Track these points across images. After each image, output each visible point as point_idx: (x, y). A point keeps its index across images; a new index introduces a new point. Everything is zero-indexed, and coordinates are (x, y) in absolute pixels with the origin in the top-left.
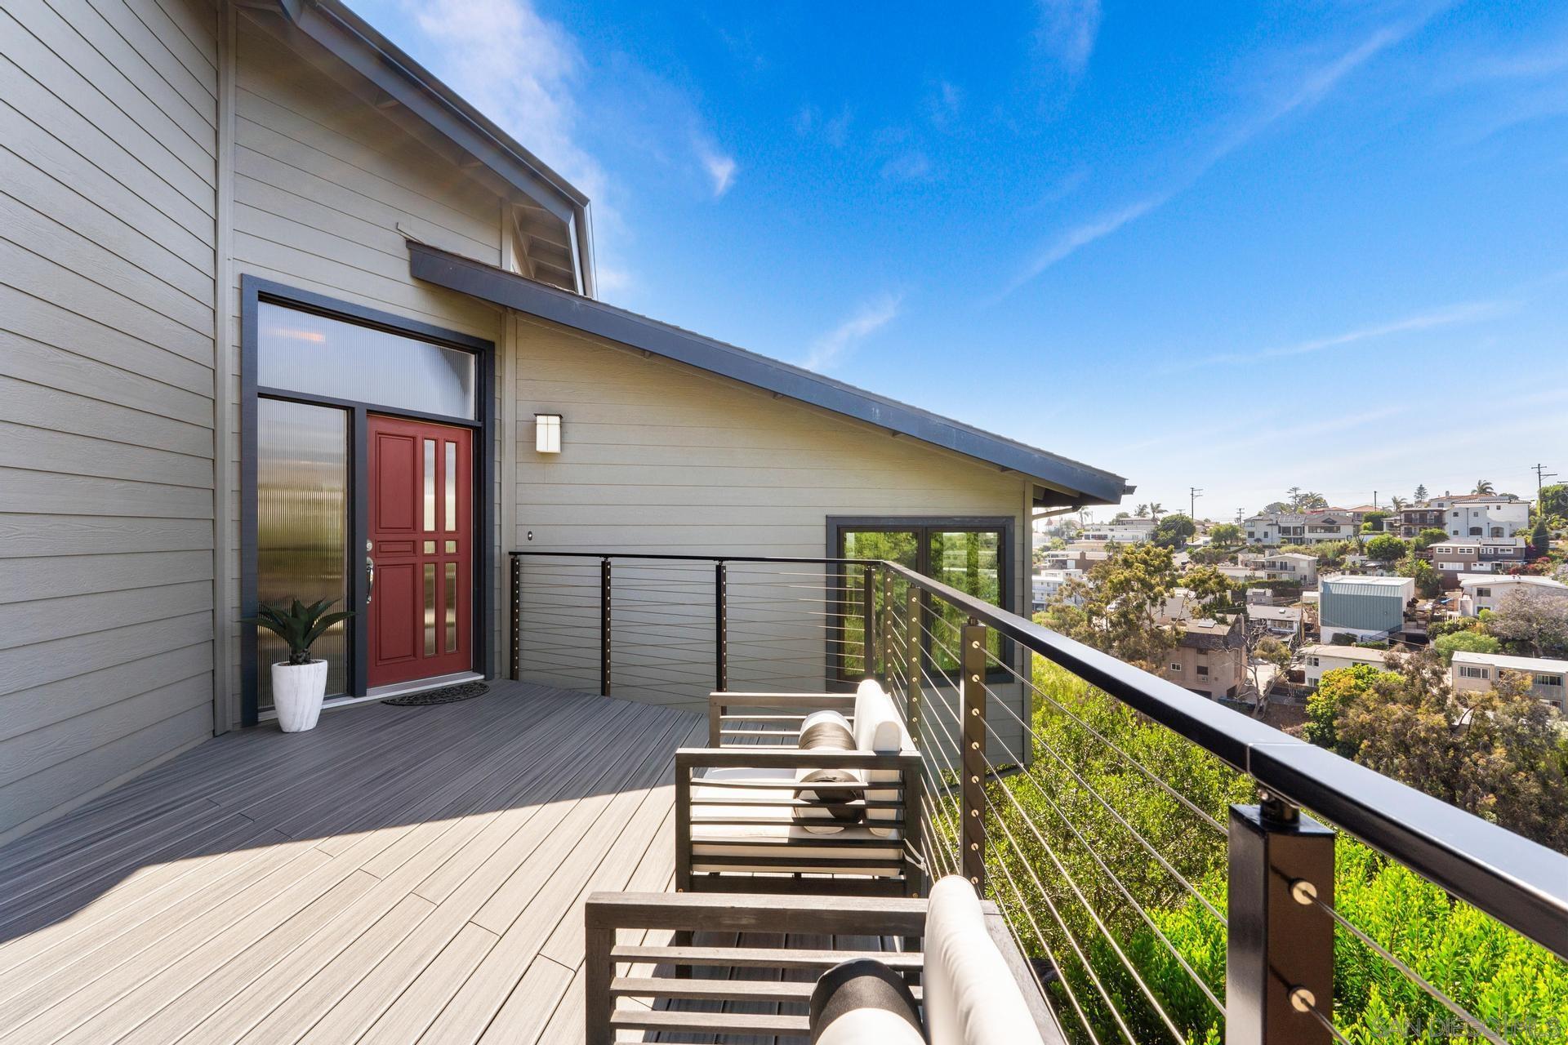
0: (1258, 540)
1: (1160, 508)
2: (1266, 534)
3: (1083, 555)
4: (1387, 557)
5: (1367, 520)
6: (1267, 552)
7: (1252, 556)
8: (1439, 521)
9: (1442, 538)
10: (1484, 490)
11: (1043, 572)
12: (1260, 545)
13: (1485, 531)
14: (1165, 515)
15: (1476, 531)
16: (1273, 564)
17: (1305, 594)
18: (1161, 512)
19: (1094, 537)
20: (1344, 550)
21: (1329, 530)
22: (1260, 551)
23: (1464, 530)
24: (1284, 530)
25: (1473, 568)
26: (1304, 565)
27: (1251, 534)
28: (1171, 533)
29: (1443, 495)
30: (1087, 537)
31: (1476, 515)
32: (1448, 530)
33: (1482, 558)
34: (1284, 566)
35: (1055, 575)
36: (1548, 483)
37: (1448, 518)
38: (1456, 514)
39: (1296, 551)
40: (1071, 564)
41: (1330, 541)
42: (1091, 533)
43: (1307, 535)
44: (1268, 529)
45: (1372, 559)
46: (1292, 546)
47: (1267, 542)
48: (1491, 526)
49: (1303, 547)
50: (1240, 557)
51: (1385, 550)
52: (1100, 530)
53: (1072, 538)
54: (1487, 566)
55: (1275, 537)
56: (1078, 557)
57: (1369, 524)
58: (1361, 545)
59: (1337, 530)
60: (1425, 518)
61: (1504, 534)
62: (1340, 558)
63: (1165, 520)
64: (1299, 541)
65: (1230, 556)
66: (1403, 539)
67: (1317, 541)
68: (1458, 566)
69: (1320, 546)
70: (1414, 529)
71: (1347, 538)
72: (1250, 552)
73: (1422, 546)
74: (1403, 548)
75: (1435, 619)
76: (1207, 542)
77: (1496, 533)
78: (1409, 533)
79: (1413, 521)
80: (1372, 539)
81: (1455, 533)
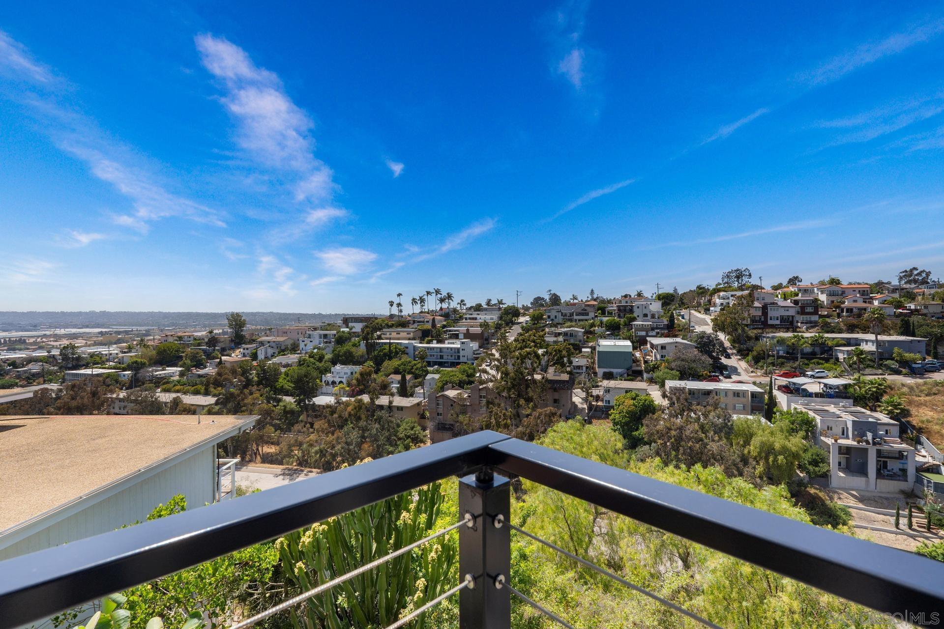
0: (552, 320)
1: (503, 302)
2: (556, 317)
3: (468, 330)
4: (614, 330)
5: (598, 310)
6: (559, 327)
7: (553, 329)
8: (631, 311)
9: (634, 319)
10: (640, 295)
11: (446, 342)
12: (555, 323)
13: (649, 316)
14: (504, 306)
15: (646, 315)
16: (565, 334)
17: (584, 350)
18: (503, 304)
19: (470, 319)
20: (593, 325)
21: (584, 314)
22: (556, 326)
23: (641, 316)
24: (563, 315)
25: (649, 334)
26: (580, 334)
27: (549, 317)
28: (510, 316)
30: (466, 319)
31: (645, 307)
32: (635, 315)
33: (653, 329)
34: (571, 335)
35: (453, 343)
37: (635, 309)
38: (638, 307)
39: (572, 326)
40: (461, 336)
41: (586, 320)
42: (468, 316)
43: (575, 317)
44: (557, 314)
45: (608, 330)
46: (569, 324)
47: (556, 321)
48: (652, 313)
49: (573, 324)
50: (547, 330)
51: (612, 325)
52: (472, 315)
53: (457, 320)
54: (654, 333)
55: (560, 319)
56: (465, 332)
57: (600, 311)
58: (601, 322)
59: (587, 314)
60: (626, 310)
61: (657, 317)
62: (592, 329)
63: (505, 309)
64: (571, 320)
65: (541, 329)
66: (619, 319)
67: (579, 320)
68: (644, 333)
69: (582, 323)
70: (622, 315)
71: (593, 318)
72: (551, 327)
73: (627, 323)
74: (620, 324)
75: (646, 362)
76: (527, 321)
77: (653, 316)
78: (619, 316)
79: (619, 310)
80: (605, 319)
81: (638, 316)
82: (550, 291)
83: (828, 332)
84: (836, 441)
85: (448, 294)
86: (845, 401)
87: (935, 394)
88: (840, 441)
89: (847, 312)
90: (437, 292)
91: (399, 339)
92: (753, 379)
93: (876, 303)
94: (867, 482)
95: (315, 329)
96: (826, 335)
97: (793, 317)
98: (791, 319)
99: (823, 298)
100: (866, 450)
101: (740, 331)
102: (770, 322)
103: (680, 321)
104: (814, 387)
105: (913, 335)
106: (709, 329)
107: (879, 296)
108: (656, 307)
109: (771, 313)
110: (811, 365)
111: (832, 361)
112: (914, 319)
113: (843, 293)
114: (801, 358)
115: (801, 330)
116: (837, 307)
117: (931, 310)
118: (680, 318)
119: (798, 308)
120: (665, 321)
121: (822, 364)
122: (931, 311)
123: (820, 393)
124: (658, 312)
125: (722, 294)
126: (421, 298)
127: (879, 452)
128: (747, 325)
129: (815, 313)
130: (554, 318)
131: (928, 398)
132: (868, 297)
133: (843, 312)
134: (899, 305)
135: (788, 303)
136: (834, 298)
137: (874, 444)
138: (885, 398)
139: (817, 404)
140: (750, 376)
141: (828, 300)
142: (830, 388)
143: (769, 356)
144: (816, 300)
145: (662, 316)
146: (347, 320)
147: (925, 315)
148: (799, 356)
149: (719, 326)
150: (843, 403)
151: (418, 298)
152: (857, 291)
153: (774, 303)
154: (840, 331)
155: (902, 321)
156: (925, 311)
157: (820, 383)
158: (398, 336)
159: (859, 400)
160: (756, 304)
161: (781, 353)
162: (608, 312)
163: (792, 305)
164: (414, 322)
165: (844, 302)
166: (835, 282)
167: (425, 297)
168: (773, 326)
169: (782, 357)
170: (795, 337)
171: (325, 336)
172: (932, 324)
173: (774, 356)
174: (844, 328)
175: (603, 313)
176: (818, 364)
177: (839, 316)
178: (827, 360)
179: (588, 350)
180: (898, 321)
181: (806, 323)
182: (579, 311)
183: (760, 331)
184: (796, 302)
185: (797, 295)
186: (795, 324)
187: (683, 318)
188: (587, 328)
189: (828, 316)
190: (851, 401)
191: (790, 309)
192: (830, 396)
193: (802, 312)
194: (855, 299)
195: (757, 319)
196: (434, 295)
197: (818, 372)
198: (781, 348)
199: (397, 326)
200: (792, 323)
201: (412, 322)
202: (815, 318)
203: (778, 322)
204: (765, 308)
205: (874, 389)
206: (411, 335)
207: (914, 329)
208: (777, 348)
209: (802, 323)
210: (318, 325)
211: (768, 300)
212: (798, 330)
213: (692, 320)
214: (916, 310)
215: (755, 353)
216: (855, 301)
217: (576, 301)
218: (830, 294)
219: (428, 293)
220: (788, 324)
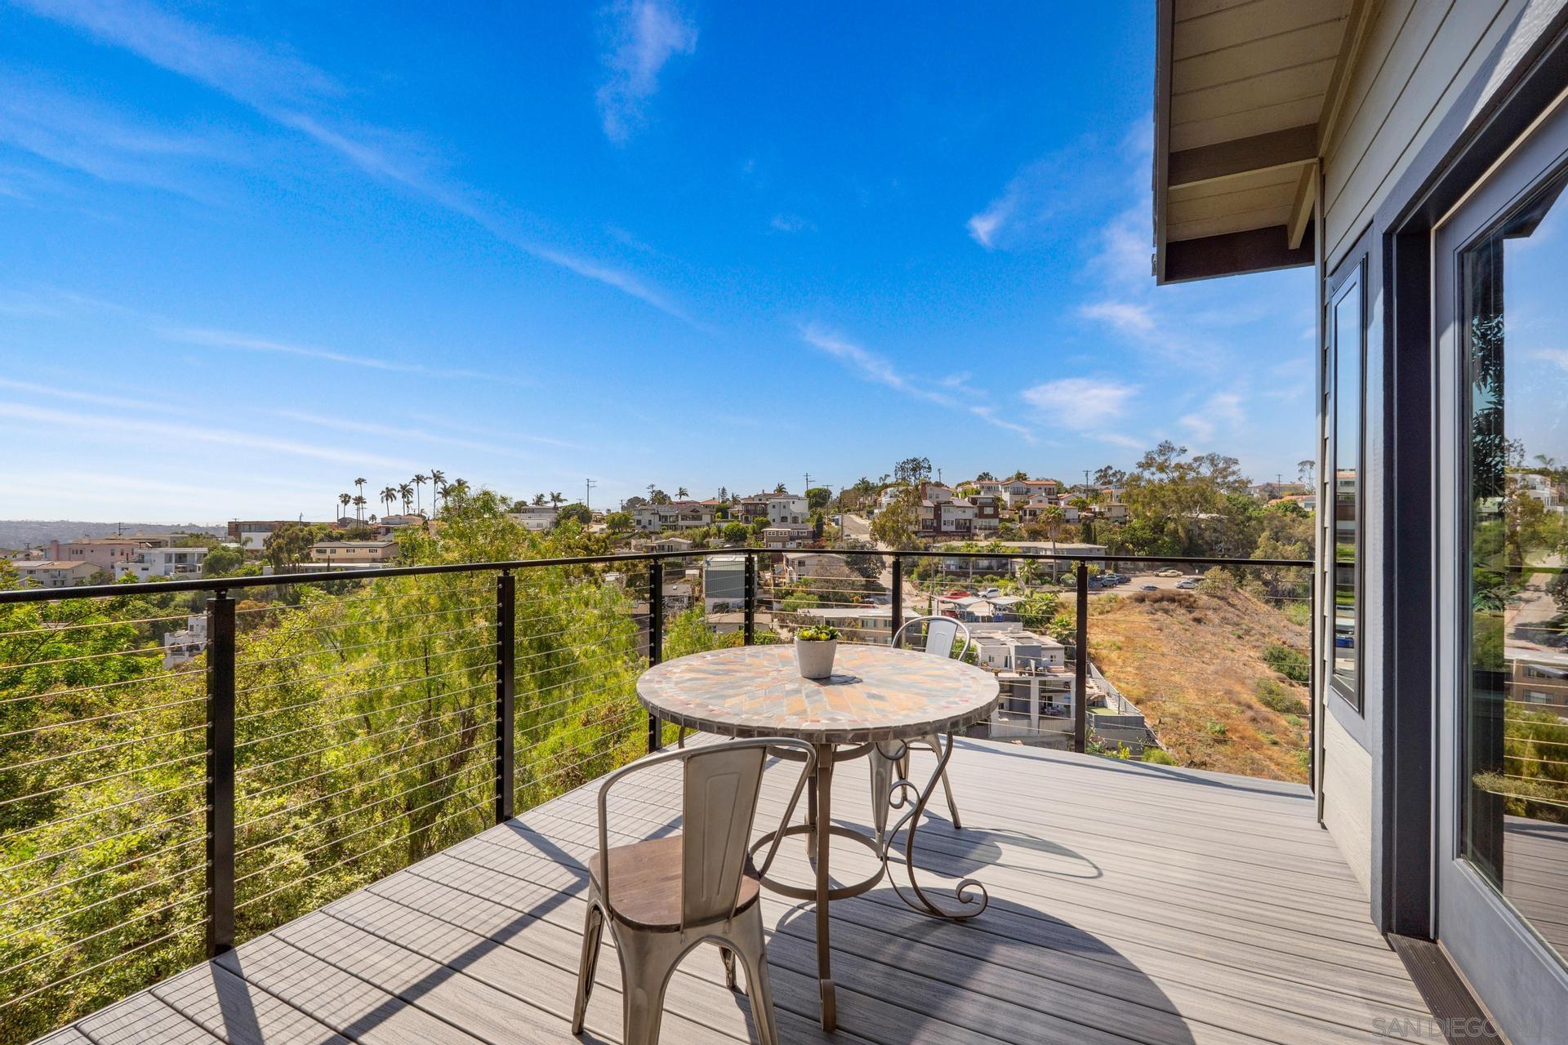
0: (644, 527)
1: (562, 497)
2: (650, 522)
4: (736, 541)
5: (718, 511)
6: (653, 538)
7: (643, 541)
8: (765, 514)
9: (767, 524)
10: (780, 490)
12: (647, 531)
13: (789, 520)
14: (565, 504)
15: (784, 519)
16: (661, 548)
17: (688, 572)
18: (561, 501)
20: (706, 535)
21: (694, 518)
22: (648, 536)
23: (778, 520)
24: (663, 518)
25: (787, 547)
27: (639, 522)
29: (761, 493)
31: (784, 507)
32: (769, 518)
33: (792, 539)
34: (670, 549)
36: (812, 486)
37: (770, 509)
38: (774, 507)
39: (673, 536)
41: (697, 527)
43: (681, 523)
44: (652, 518)
45: (728, 541)
46: (670, 532)
47: (651, 528)
48: (793, 515)
49: (678, 532)
50: (633, 542)
51: (735, 534)
54: (794, 546)
55: (657, 524)
57: (719, 514)
58: (719, 531)
59: (700, 519)
60: (756, 509)
61: (800, 521)
62: (704, 542)
63: (565, 509)
64: (675, 528)
65: (624, 542)
66: (745, 525)
67: (687, 528)
68: (778, 546)
69: (689, 531)
70: (750, 518)
71: (708, 524)
72: (640, 537)
73: (757, 531)
74: (746, 532)
75: (776, 585)
76: (603, 529)
77: (795, 520)
78: (747, 520)
79: (748, 511)
80: (724, 525)
81: (774, 520)
82: (652, 486)
83: (1008, 540)
84: (996, 674)
85: (459, 481)
86: (1013, 624)
87: (1108, 612)
88: (1000, 675)
89: (1030, 515)
90: (437, 478)
91: (352, 560)
92: (913, 605)
93: (1062, 504)
94: (1030, 725)
95: (156, 544)
96: (1003, 544)
97: (970, 520)
98: (968, 524)
99: (1006, 497)
100: (1029, 682)
101: (904, 538)
102: (944, 528)
103: (831, 528)
104: (981, 609)
105: (1095, 542)
106: (865, 538)
107: (1066, 495)
108: (801, 508)
109: (945, 517)
110: (985, 583)
111: (1008, 576)
112: (1098, 524)
113: (1028, 491)
114: (974, 573)
115: (979, 538)
116: (1020, 508)
117: (1115, 513)
118: (833, 524)
119: (976, 510)
120: (811, 527)
121: (997, 581)
122: (1114, 515)
123: (989, 617)
124: (802, 514)
125: (889, 490)
126: (404, 488)
127: (1043, 683)
128: (915, 533)
129: (995, 515)
130: (647, 524)
131: (1100, 617)
132: (1054, 497)
133: (1025, 515)
134: (1083, 506)
135: (966, 502)
136: (1017, 498)
137: (1037, 675)
138: (1058, 617)
139: (983, 629)
140: (913, 601)
141: (1011, 500)
142: (1000, 610)
143: (937, 572)
144: (999, 499)
145: (808, 521)
146: (236, 529)
147: (1108, 519)
148: (971, 571)
149: (881, 532)
150: (1011, 626)
151: (398, 488)
152: (1043, 489)
153: (949, 502)
154: (1021, 539)
155: (1084, 525)
156: (1107, 515)
157: (989, 603)
158: (351, 555)
159: (1029, 623)
160: (927, 503)
161: (953, 568)
162: (733, 515)
163: (970, 505)
164: (388, 531)
165: (1028, 503)
166: (1021, 477)
167: (414, 486)
168: (946, 534)
169: (952, 573)
170: (968, 546)
171: (181, 558)
172: (1114, 529)
173: (942, 572)
174: (1026, 535)
175: (725, 516)
176: (993, 580)
177: (1021, 520)
178: (1002, 576)
179: (696, 572)
180: (1080, 527)
181: (985, 529)
182: (687, 512)
183: (930, 540)
184: (974, 501)
185: (979, 493)
186: (973, 531)
187: (837, 524)
188: (698, 540)
189: (1011, 520)
190: (1021, 624)
191: (967, 510)
192: (998, 619)
193: (981, 515)
194: (1041, 498)
195: (929, 523)
196: (431, 482)
197: (991, 591)
198: (952, 562)
199: (350, 539)
200: (969, 529)
201: (383, 531)
202: (995, 522)
203: (953, 528)
204: (937, 509)
205: (1044, 608)
206: (379, 554)
207: (1095, 538)
208: (948, 562)
209: (980, 529)
210: (166, 537)
211: (942, 499)
212: (975, 538)
213: (845, 524)
214: (1101, 513)
215: (921, 569)
216: (1041, 501)
217: (684, 498)
218: (1015, 493)
219: (419, 479)
220: (965, 530)
